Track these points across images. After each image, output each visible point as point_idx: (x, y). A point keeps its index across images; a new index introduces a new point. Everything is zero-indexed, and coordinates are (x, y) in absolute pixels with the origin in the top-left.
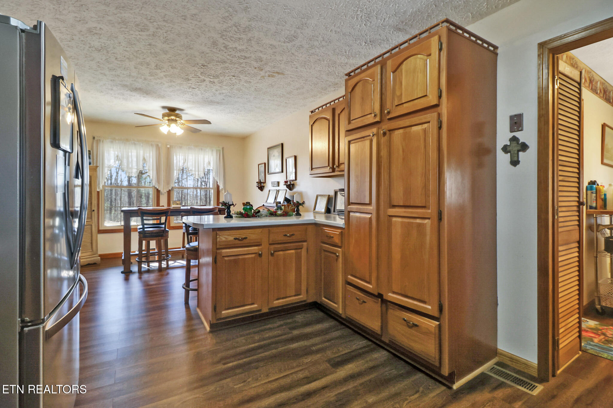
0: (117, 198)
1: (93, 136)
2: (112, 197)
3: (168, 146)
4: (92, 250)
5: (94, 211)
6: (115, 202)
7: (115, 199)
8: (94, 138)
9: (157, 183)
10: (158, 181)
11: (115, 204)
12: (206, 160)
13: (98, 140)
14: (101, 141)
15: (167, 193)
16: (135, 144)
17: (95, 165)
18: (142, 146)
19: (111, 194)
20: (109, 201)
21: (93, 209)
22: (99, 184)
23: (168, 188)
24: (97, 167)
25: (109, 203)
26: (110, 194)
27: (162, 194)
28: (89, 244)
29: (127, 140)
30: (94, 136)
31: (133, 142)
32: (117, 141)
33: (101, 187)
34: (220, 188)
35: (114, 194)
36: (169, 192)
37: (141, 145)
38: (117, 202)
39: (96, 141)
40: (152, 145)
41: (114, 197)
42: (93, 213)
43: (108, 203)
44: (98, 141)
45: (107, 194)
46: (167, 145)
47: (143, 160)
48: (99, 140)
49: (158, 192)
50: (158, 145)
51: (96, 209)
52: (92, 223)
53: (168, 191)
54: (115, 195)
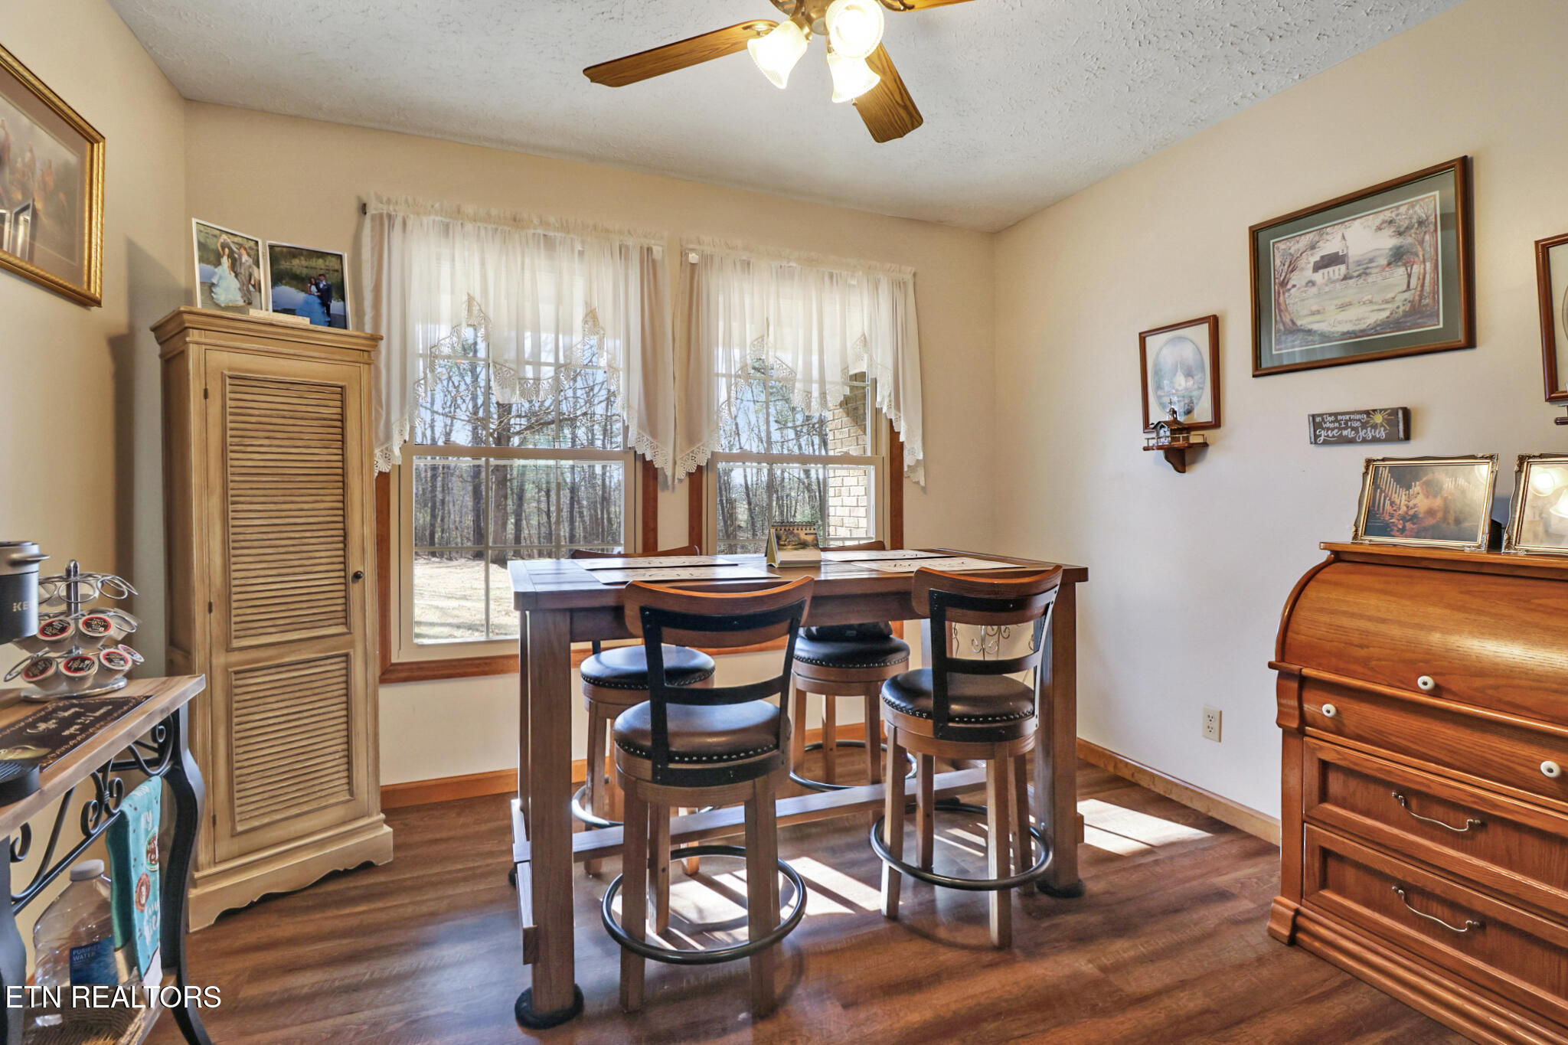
0: (447, 499)
1: (359, 198)
2: (435, 496)
3: (693, 258)
4: (351, 792)
5: (357, 576)
6: (443, 509)
7: (443, 502)
8: (363, 209)
9: (646, 436)
10: (651, 422)
11: (443, 513)
12: (855, 331)
13: (381, 216)
14: (398, 222)
15: (687, 482)
16: (549, 244)
17: (368, 329)
18: (581, 253)
19: (434, 487)
20: (429, 505)
21: (355, 566)
22: (388, 437)
23: (694, 459)
24: (375, 339)
25: (429, 511)
26: (430, 489)
27: (666, 487)
28: (336, 761)
29: (516, 221)
30: (365, 200)
31: (540, 231)
32: (469, 227)
33: (397, 451)
34: (908, 460)
35: (439, 489)
36: (696, 479)
37: (578, 247)
38: (446, 508)
39: (373, 217)
40: (623, 251)
41: (439, 496)
42: (355, 589)
43: (426, 511)
44: (385, 222)
45: (423, 489)
46: (684, 254)
47: (585, 322)
48: (389, 216)
49: (649, 475)
50: (649, 250)
51: (368, 568)
52: (352, 644)
53: (690, 475)
54: (443, 490)
